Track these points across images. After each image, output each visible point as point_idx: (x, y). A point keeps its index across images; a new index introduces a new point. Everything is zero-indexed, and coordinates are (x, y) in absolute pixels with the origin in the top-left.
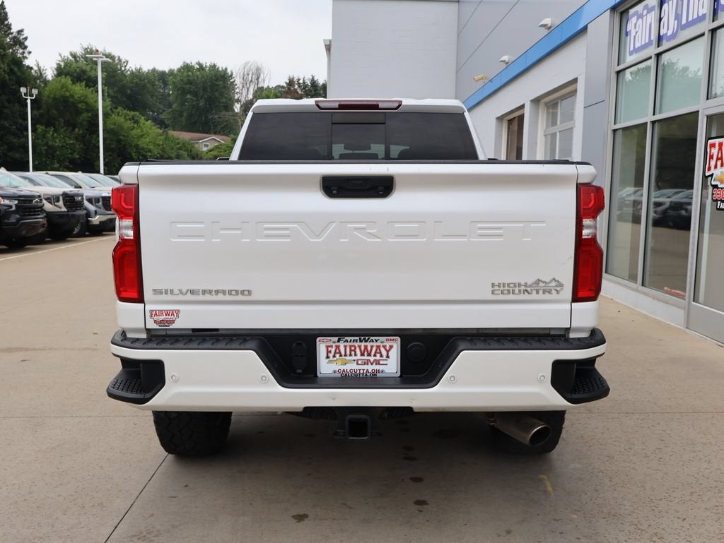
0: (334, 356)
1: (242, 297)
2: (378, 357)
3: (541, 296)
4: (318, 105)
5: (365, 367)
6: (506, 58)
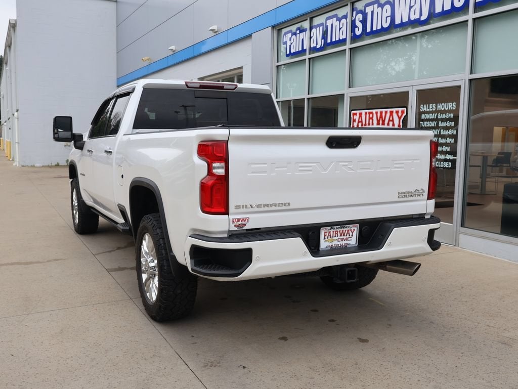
0: (328, 238)
2: (348, 236)
3: (417, 198)
4: (187, 85)
5: (341, 243)
6: (173, 47)
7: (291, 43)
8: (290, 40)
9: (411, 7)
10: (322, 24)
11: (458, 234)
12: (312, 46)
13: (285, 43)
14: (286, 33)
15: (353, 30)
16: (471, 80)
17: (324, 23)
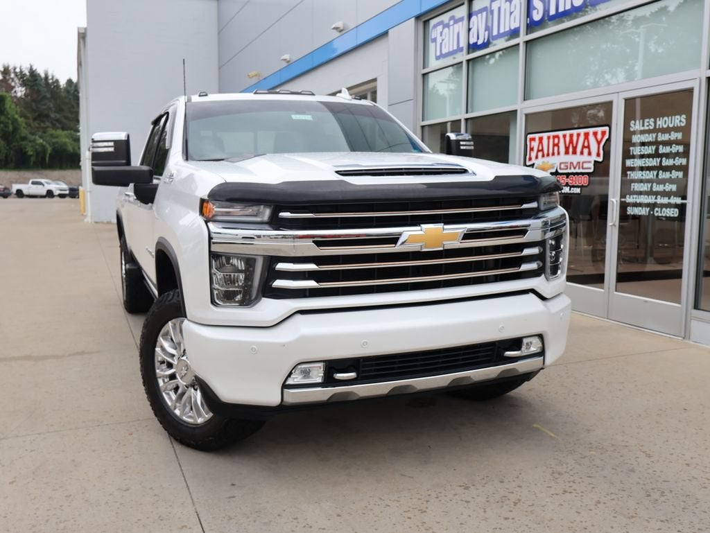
6: (287, 57)
7: (443, 40)
8: (441, 35)
10: (485, 9)
11: (689, 319)
12: (471, 43)
13: (435, 40)
14: (435, 26)
15: (529, 14)
16: (709, 79)
17: (489, 6)
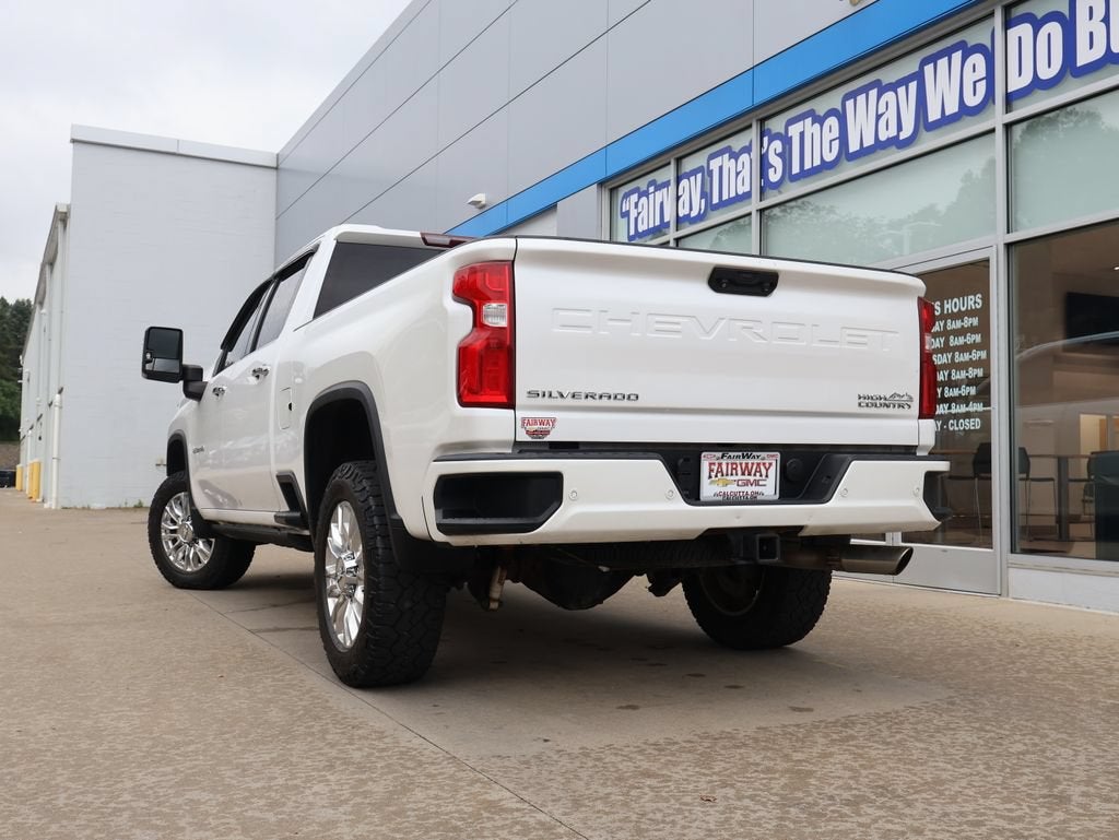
0: (716, 476)
1: (627, 402)
2: (758, 477)
3: (897, 411)
4: (424, 239)
5: (745, 489)
7: (639, 214)
8: (636, 207)
9: (878, 117)
10: (700, 169)
11: (1004, 566)
12: (681, 215)
13: (626, 215)
14: (627, 195)
15: (763, 174)
16: (1009, 246)
17: (705, 166)
